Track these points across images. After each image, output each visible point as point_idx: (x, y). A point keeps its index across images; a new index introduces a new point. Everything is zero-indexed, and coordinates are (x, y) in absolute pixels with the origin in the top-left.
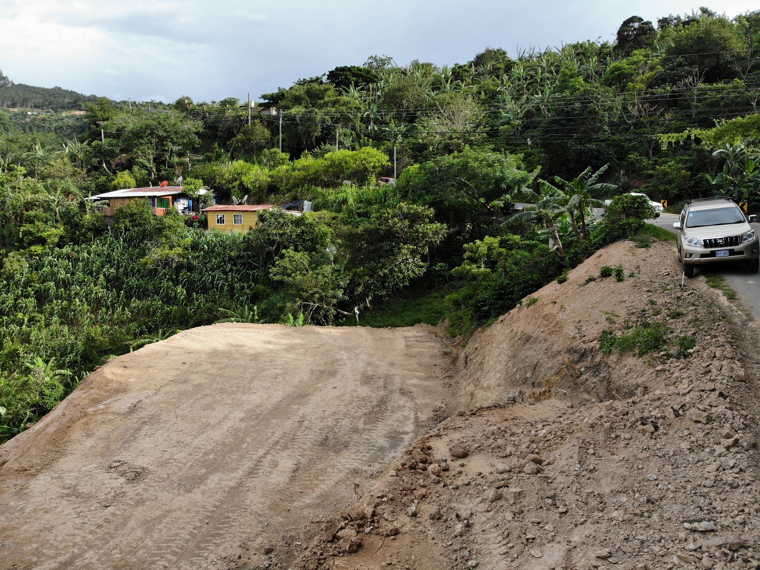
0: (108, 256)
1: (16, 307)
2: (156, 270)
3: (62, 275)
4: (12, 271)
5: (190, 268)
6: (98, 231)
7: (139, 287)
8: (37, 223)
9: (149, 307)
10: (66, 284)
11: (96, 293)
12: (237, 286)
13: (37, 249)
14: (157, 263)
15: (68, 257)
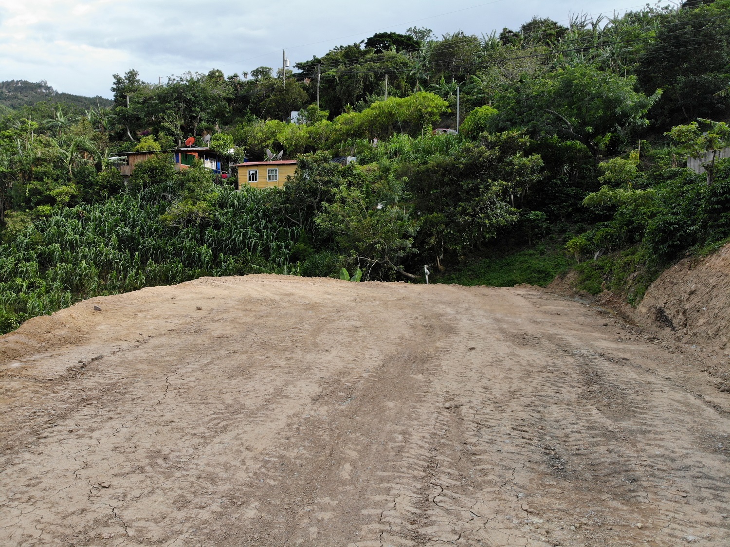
0: (124, 214)
1: (15, 272)
2: (177, 229)
3: (70, 236)
4: (14, 232)
5: (217, 226)
6: (114, 189)
7: (156, 248)
8: (46, 180)
9: (167, 271)
10: (73, 246)
11: (106, 255)
12: (273, 245)
13: (46, 209)
14: (179, 219)
15: (78, 216)
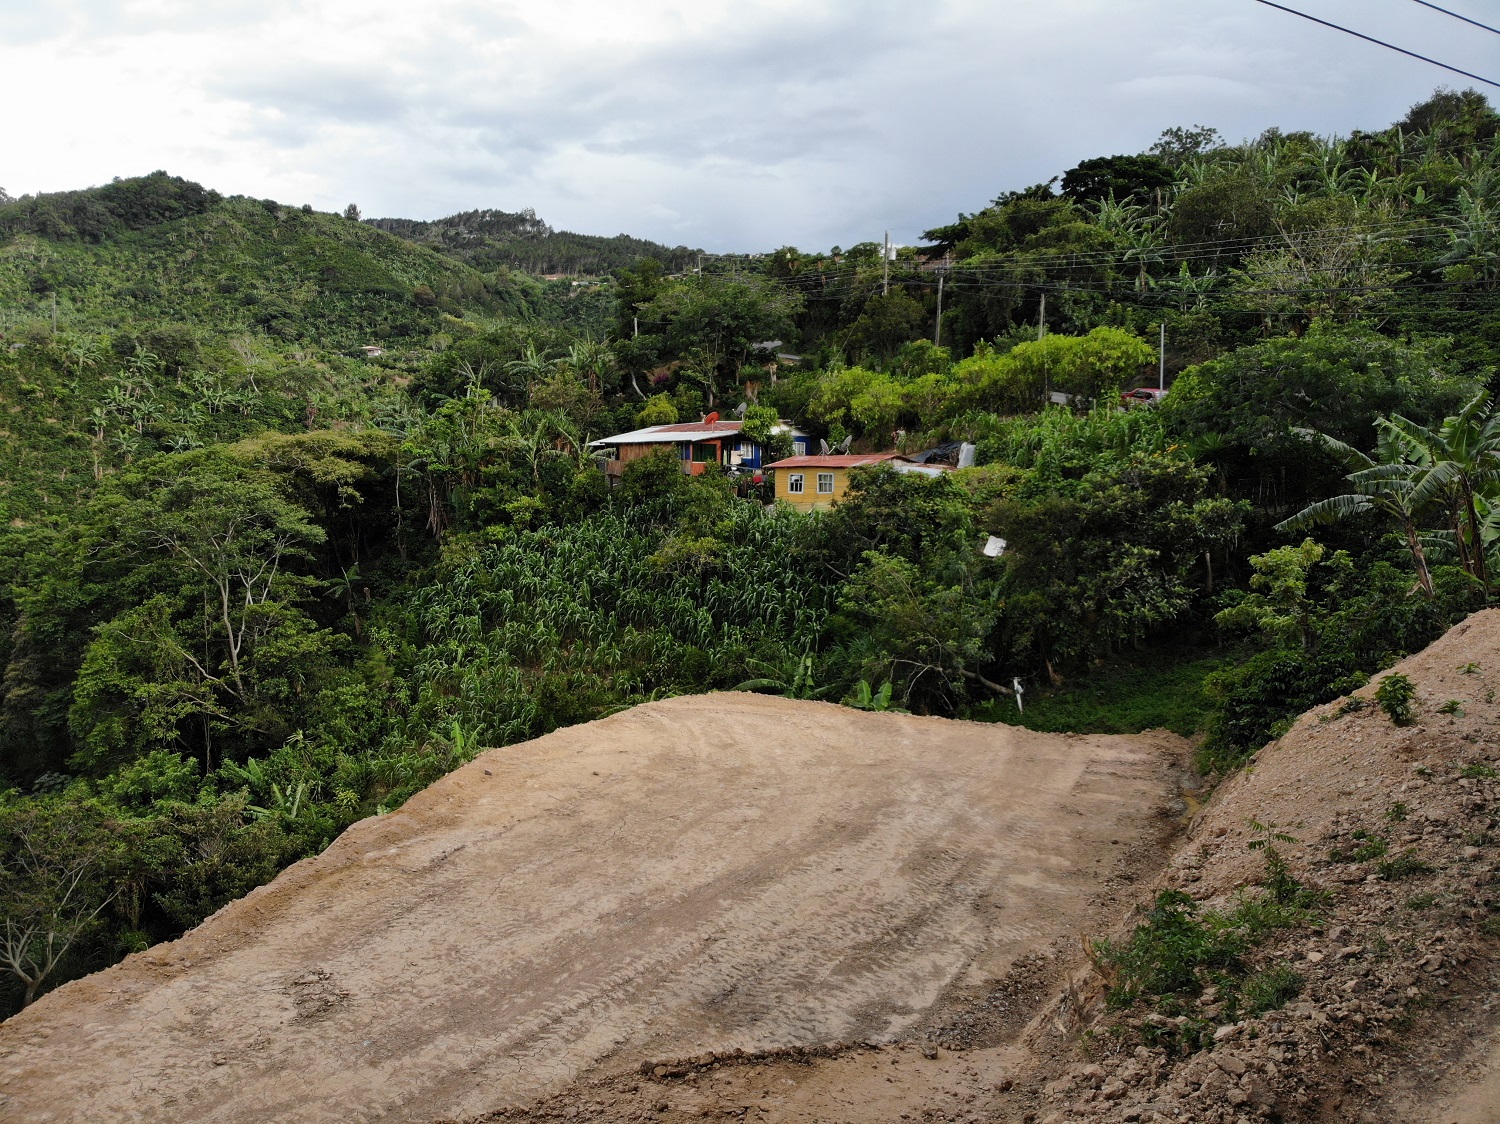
0: (602, 547)
1: (449, 630)
2: (670, 576)
3: (528, 579)
4: (451, 568)
5: (726, 576)
6: (592, 503)
7: (640, 606)
8: (499, 486)
9: (651, 644)
10: (530, 594)
11: (571, 614)
12: (799, 613)
13: (497, 530)
14: (673, 563)
15: (541, 546)
